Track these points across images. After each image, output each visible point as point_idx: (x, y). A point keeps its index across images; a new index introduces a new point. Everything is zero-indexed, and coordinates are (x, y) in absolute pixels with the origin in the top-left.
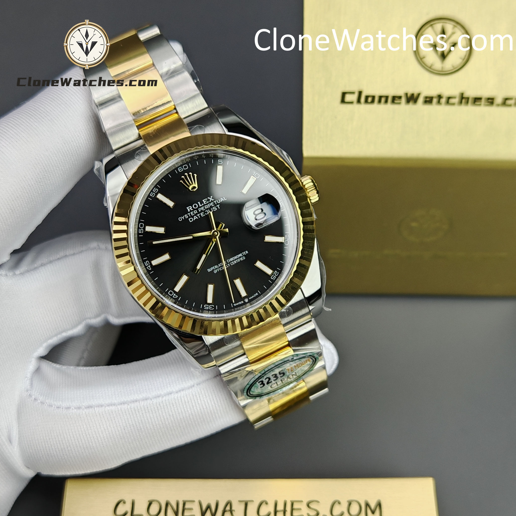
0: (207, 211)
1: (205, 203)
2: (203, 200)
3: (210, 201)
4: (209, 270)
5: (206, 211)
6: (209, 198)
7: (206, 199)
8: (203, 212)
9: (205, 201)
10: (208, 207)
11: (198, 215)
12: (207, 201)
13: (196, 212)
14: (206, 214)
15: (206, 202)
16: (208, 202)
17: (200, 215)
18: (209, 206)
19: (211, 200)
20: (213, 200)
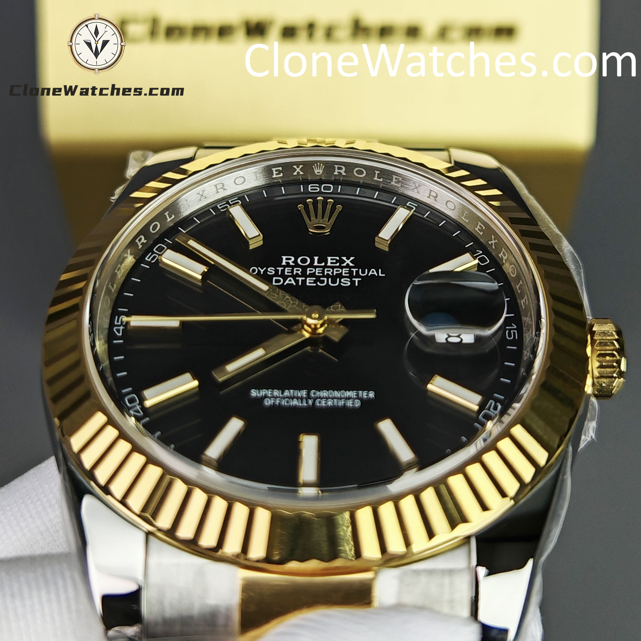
0: (325, 279)
1: (329, 264)
2: (329, 258)
3: (345, 265)
4: (254, 393)
5: (321, 279)
6: (344, 258)
7: (338, 258)
8: (314, 279)
9: (332, 259)
10: (333, 273)
11: (300, 279)
12: (337, 261)
13: (299, 272)
14: (318, 283)
15: (331, 263)
16: (338, 264)
17: (304, 282)
18: (335, 273)
19: (348, 264)
20: (351, 264)
